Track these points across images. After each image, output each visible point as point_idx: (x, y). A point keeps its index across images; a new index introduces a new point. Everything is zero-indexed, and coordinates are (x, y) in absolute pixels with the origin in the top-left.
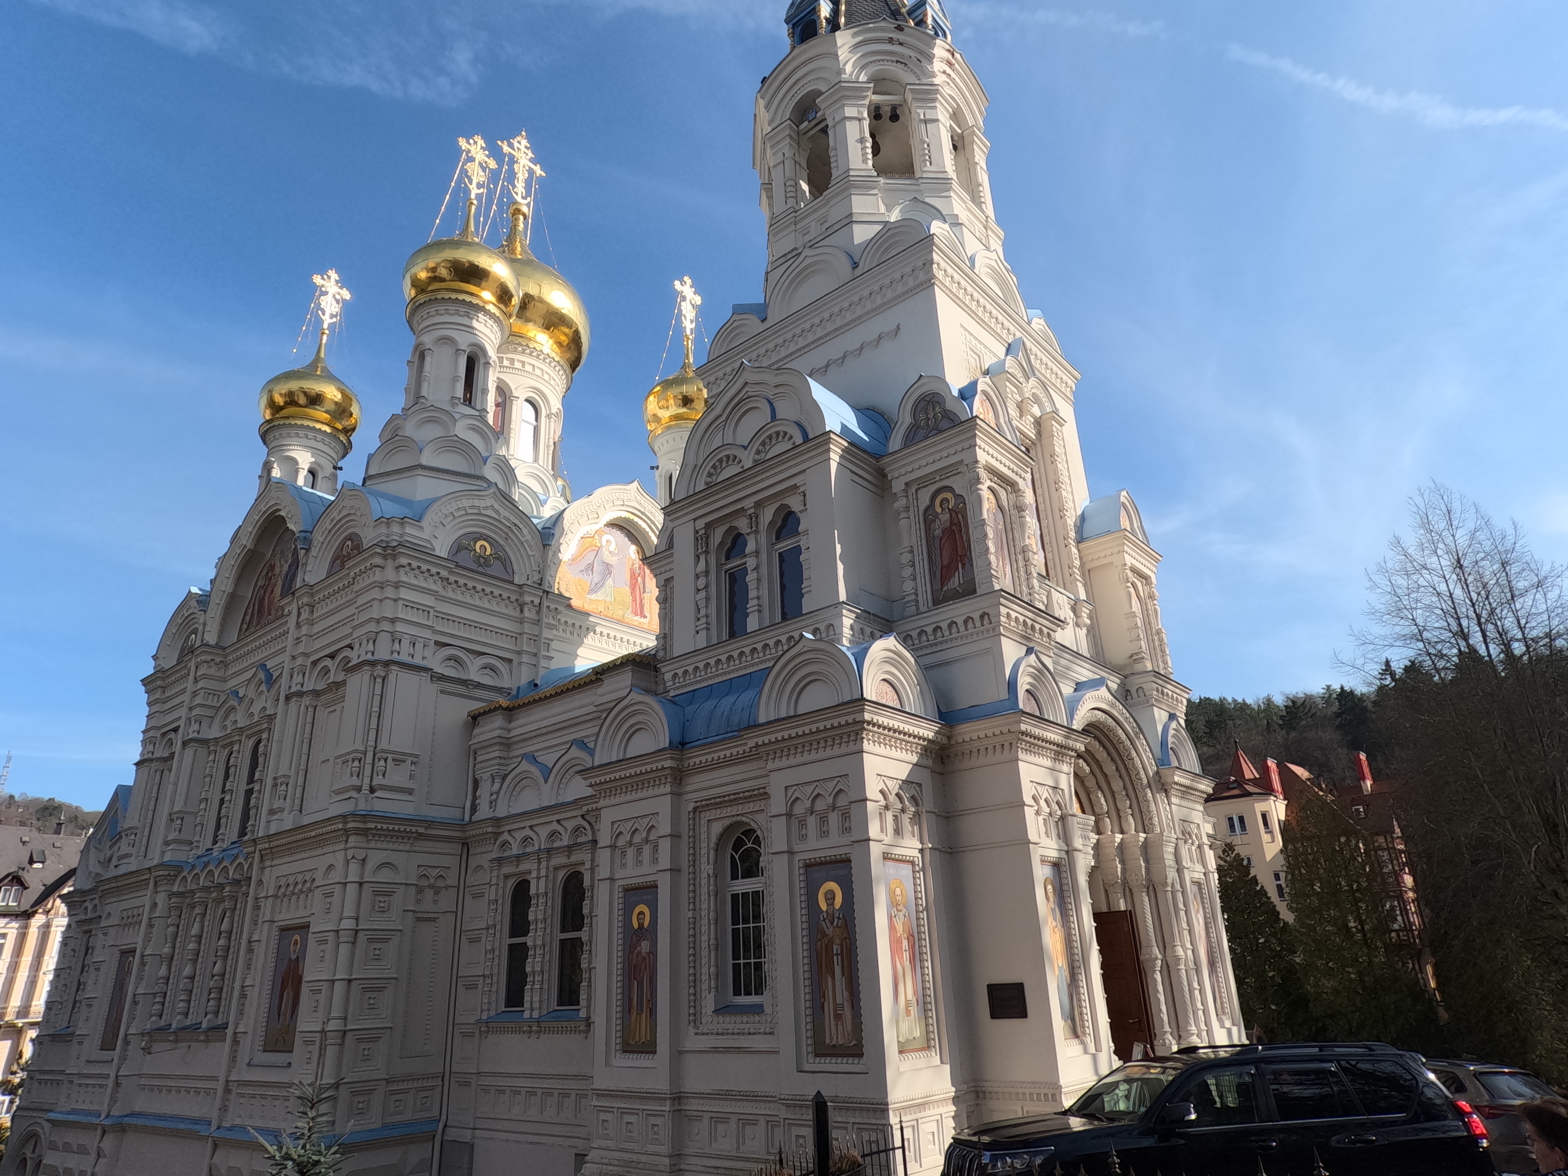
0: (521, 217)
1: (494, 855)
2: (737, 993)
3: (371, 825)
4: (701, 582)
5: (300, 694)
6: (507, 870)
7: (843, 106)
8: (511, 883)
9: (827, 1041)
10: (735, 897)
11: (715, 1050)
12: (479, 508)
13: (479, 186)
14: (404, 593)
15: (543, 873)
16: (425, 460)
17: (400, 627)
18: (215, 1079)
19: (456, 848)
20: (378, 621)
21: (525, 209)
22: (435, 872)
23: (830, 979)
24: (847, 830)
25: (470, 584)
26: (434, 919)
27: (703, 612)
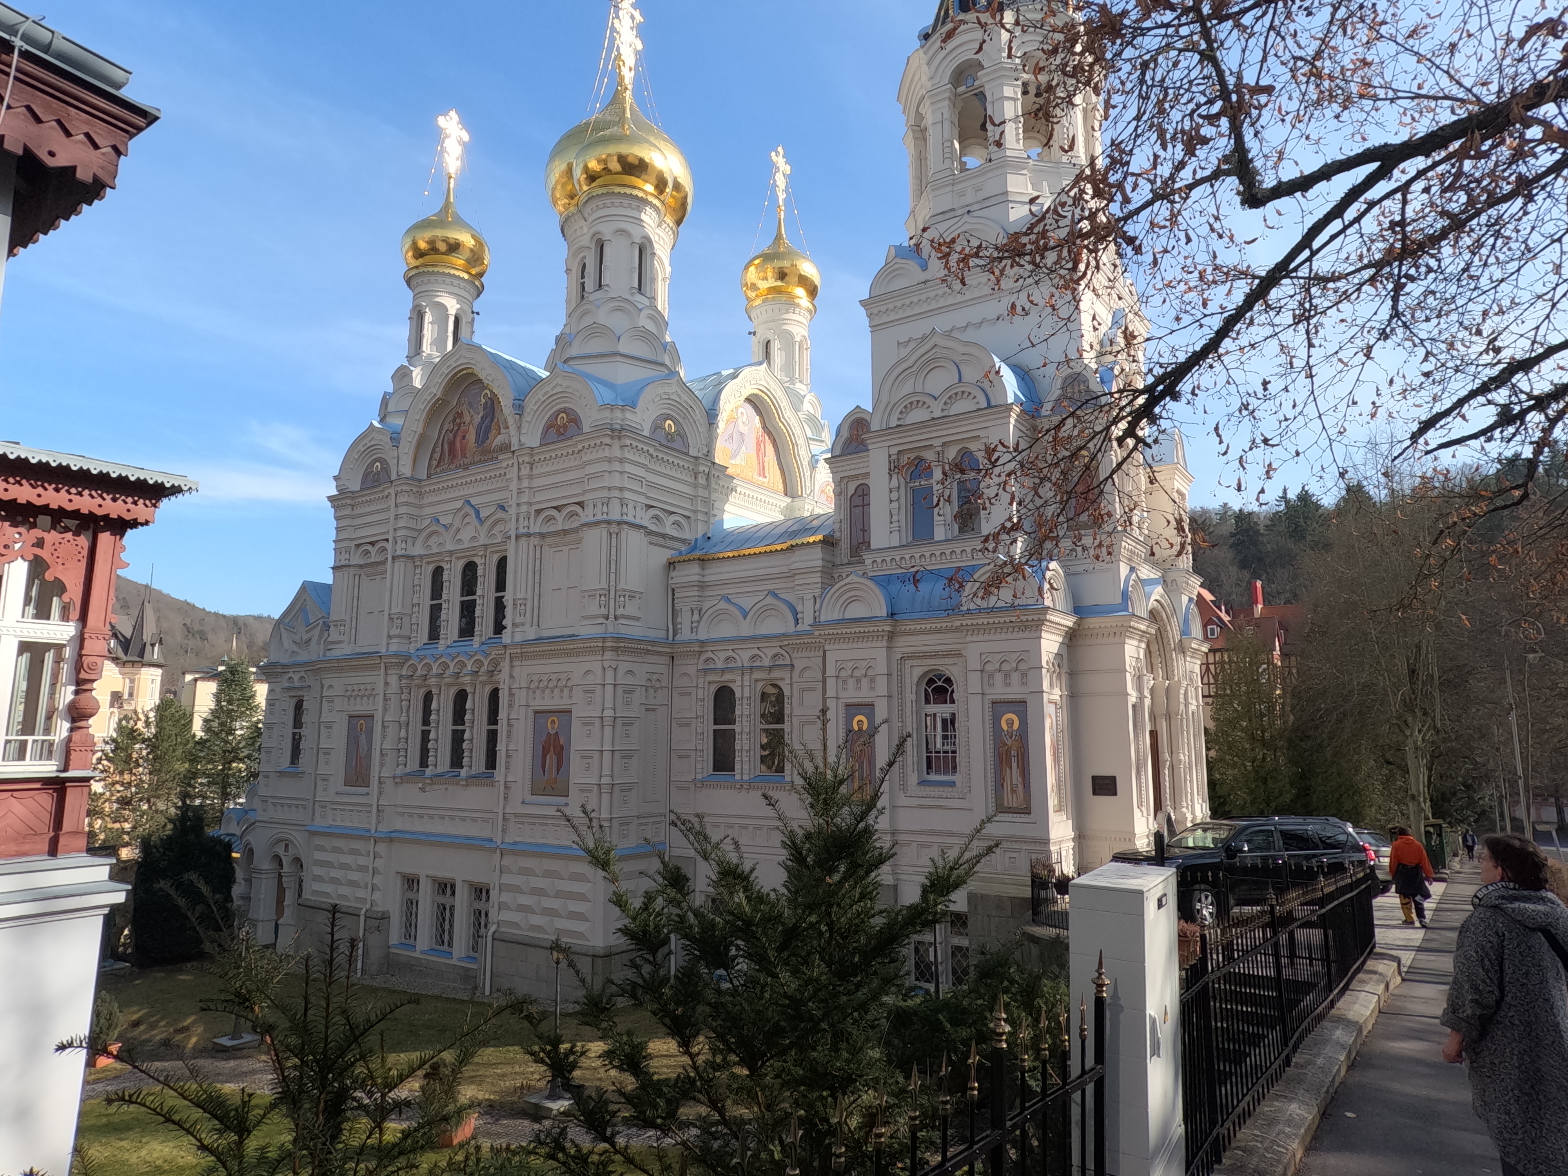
1: (699, 667)
2: (931, 773)
3: (622, 645)
4: (894, 496)
5: (529, 535)
6: (710, 678)
7: (1003, 85)
8: (714, 688)
9: (1006, 804)
10: (926, 715)
11: (921, 807)
12: (668, 393)
14: (628, 468)
15: (747, 683)
16: (623, 348)
17: (627, 495)
18: (493, 812)
19: (666, 660)
20: (609, 489)
22: (655, 677)
23: (1008, 770)
24: (1024, 684)
26: (654, 710)
27: (895, 518)
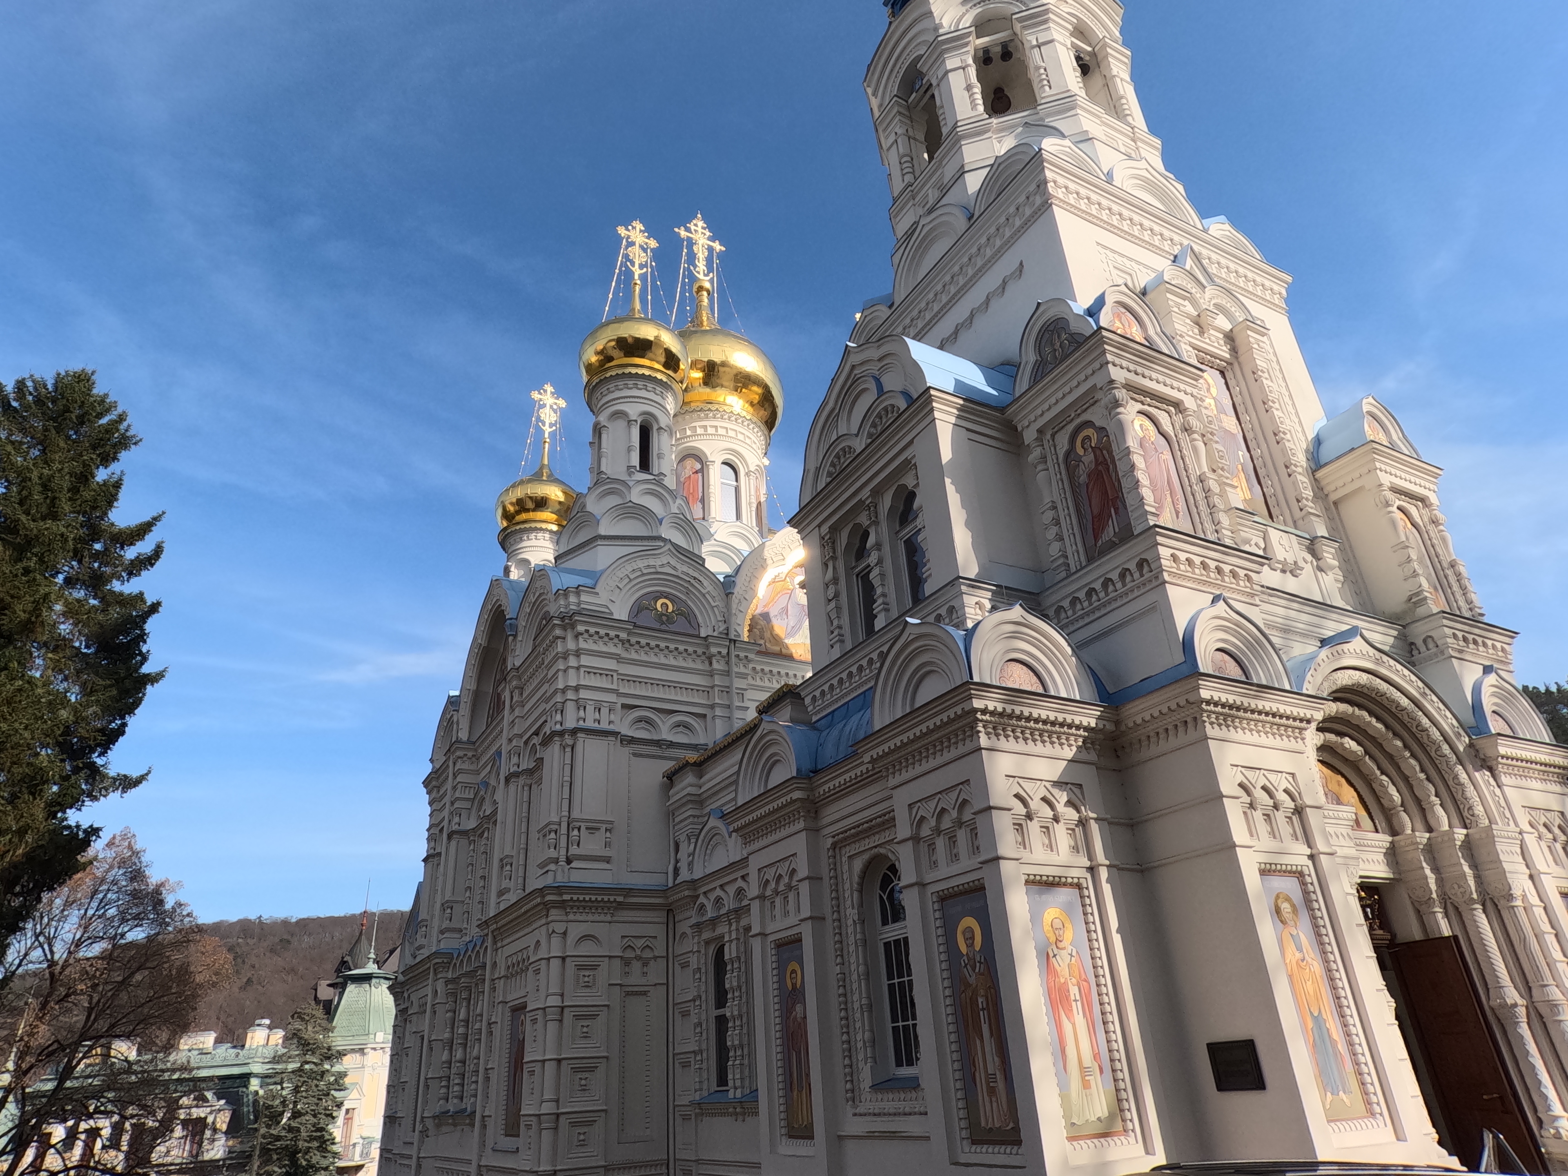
0: (705, 293)
1: (693, 921)
2: (899, 1064)
3: (566, 897)
4: (831, 592)
5: (516, 775)
6: (706, 935)
7: (944, 61)
8: (712, 951)
9: (983, 1124)
10: (887, 945)
11: (872, 1135)
12: (654, 567)
13: (641, 266)
14: (585, 660)
16: (602, 531)
17: (583, 694)
18: (469, 1162)
20: (564, 691)
21: (707, 285)
22: (640, 943)
23: (978, 1042)
24: (976, 850)
25: (653, 643)
26: (645, 993)
27: (835, 623)
